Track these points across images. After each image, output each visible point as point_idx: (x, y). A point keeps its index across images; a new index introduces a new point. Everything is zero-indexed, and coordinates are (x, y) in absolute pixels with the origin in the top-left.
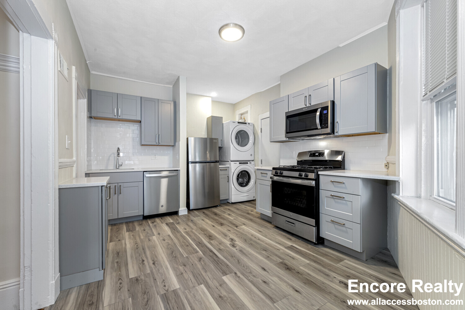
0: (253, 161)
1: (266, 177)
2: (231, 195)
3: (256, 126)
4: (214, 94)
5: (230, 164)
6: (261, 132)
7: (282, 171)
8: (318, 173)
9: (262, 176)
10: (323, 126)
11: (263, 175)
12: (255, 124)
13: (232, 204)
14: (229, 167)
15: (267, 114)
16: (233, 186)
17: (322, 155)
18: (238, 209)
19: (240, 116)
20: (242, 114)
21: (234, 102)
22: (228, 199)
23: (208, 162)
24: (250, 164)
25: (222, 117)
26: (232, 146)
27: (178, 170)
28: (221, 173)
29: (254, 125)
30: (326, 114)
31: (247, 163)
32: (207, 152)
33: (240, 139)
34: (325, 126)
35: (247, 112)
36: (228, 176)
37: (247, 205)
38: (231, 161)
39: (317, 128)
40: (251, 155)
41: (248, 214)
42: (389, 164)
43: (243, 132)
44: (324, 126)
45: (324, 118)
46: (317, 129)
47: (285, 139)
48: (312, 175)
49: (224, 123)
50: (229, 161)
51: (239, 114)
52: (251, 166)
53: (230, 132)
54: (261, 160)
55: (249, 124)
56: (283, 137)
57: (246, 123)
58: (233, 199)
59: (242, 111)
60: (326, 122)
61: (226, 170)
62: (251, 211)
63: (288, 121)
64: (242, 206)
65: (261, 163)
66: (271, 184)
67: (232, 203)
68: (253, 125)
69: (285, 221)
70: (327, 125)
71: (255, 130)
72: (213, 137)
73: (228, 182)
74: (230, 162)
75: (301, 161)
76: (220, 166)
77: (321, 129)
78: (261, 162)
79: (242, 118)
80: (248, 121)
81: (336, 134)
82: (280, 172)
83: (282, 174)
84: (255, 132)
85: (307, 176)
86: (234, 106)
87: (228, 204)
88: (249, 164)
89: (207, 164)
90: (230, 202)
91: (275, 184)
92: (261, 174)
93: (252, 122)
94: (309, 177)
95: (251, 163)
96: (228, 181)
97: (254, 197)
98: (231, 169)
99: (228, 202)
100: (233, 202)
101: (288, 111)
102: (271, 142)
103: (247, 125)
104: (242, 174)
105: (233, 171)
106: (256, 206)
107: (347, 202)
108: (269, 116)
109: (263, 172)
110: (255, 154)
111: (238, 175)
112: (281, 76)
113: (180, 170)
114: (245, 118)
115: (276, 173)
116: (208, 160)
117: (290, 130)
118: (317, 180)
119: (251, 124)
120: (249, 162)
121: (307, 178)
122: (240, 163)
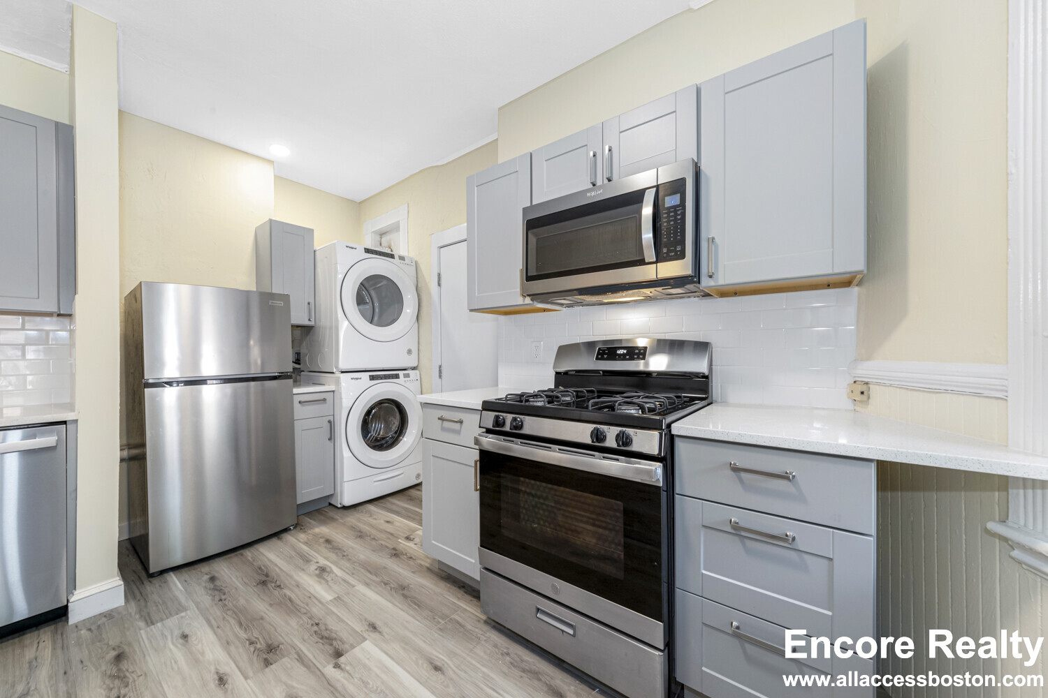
0: (414, 369)
1: (458, 432)
2: (342, 482)
3: (423, 267)
4: (280, 150)
5: (338, 382)
6: (439, 285)
7: (520, 417)
8: (670, 431)
9: (443, 429)
10: (665, 250)
11: (446, 424)
12: (419, 262)
13: (346, 512)
14: (333, 391)
15: (460, 231)
16: (346, 453)
17: (639, 354)
18: (361, 535)
19: (378, 238)
20: (382, 234)
21: (359, 197)
22: (332, 495)
23: (254, 379)
24: (406, 379)
25: (312, 231)
26: (344, 325)
27: (65, 423)
28: (299, 411)
29: (416, 262)
30: (675, 207)
31: (397, 376)
32: (252, 343)
33: (376, 304)
34: (672, 251)
35: (395, 228)
36: (330, 422)
37: (394, 508)
38: (342, 372)
39: (644, 259)
40: (409, 352)
41: (396, 554)
42: (871, 386)
43: (384, 282)
44: (669, 251)
45: (668, 222)
46: (642, 262)
47: (520, 301)
48: (647, 441)
49: (317, 246)
50: (335, 371)
51: (375, 232)
52: (408, 385)
53: (336, 277)
54: (440, 367)
55: (402, 258)
56: (513, 295)
57: (392, 256)
58: (348, 497)
59: (383, 223)
60: (675, 237)
61: (324, 400)
62: (408, 538)
63: (533, 239)
64: (379, 516)
65: (440, 376)
66: (476, 462)
67: (344, 508)
68: (414, 264)
69: (535, 610)
70: (679, 248)
71: (420, 280)
72: (273, 292)
73: (330, 439)
74: (338, 374)
75: (566, 373)
76: (296, 391)
77: (656, 262)
78: (440, 372)
79: (383, 245)
80: (401, 250)
81: (706, 283)
82: (515, 419)
83: (521, 427)
84: (419, 286)
85: (624, 440)
86: (357, 208)
87: (331, 513)
88: (402, 379)
89: (252, 384)
90: (339, 506)
91: (490, 464)
92: (440, 421)
93: (411, 255)
94: (635, 447)
95: (407, 376)
96: (332, 437)
97: (418, 476)
98: (341, 399)
99: (330, 504)
100: (347, 503)
101: (529, 205)
102: (471, 310)
103: (397, 260)
104: (380, 408)
105: (346, 402)
106: (421, 508)
107: (806, 556)
108: (465, 237)
109: (448, 415)
110: (421, 348)
111: (368, 413)
112: (500, 109)
113: (76, 421)
114: (393, 244)
115: (498, 422)
116: (255, 371)
117: (537, 269)
118: (667, 459)
119: (407, 261)
120: (401, 373)
121: (624, 451)
122: (372, 378)
